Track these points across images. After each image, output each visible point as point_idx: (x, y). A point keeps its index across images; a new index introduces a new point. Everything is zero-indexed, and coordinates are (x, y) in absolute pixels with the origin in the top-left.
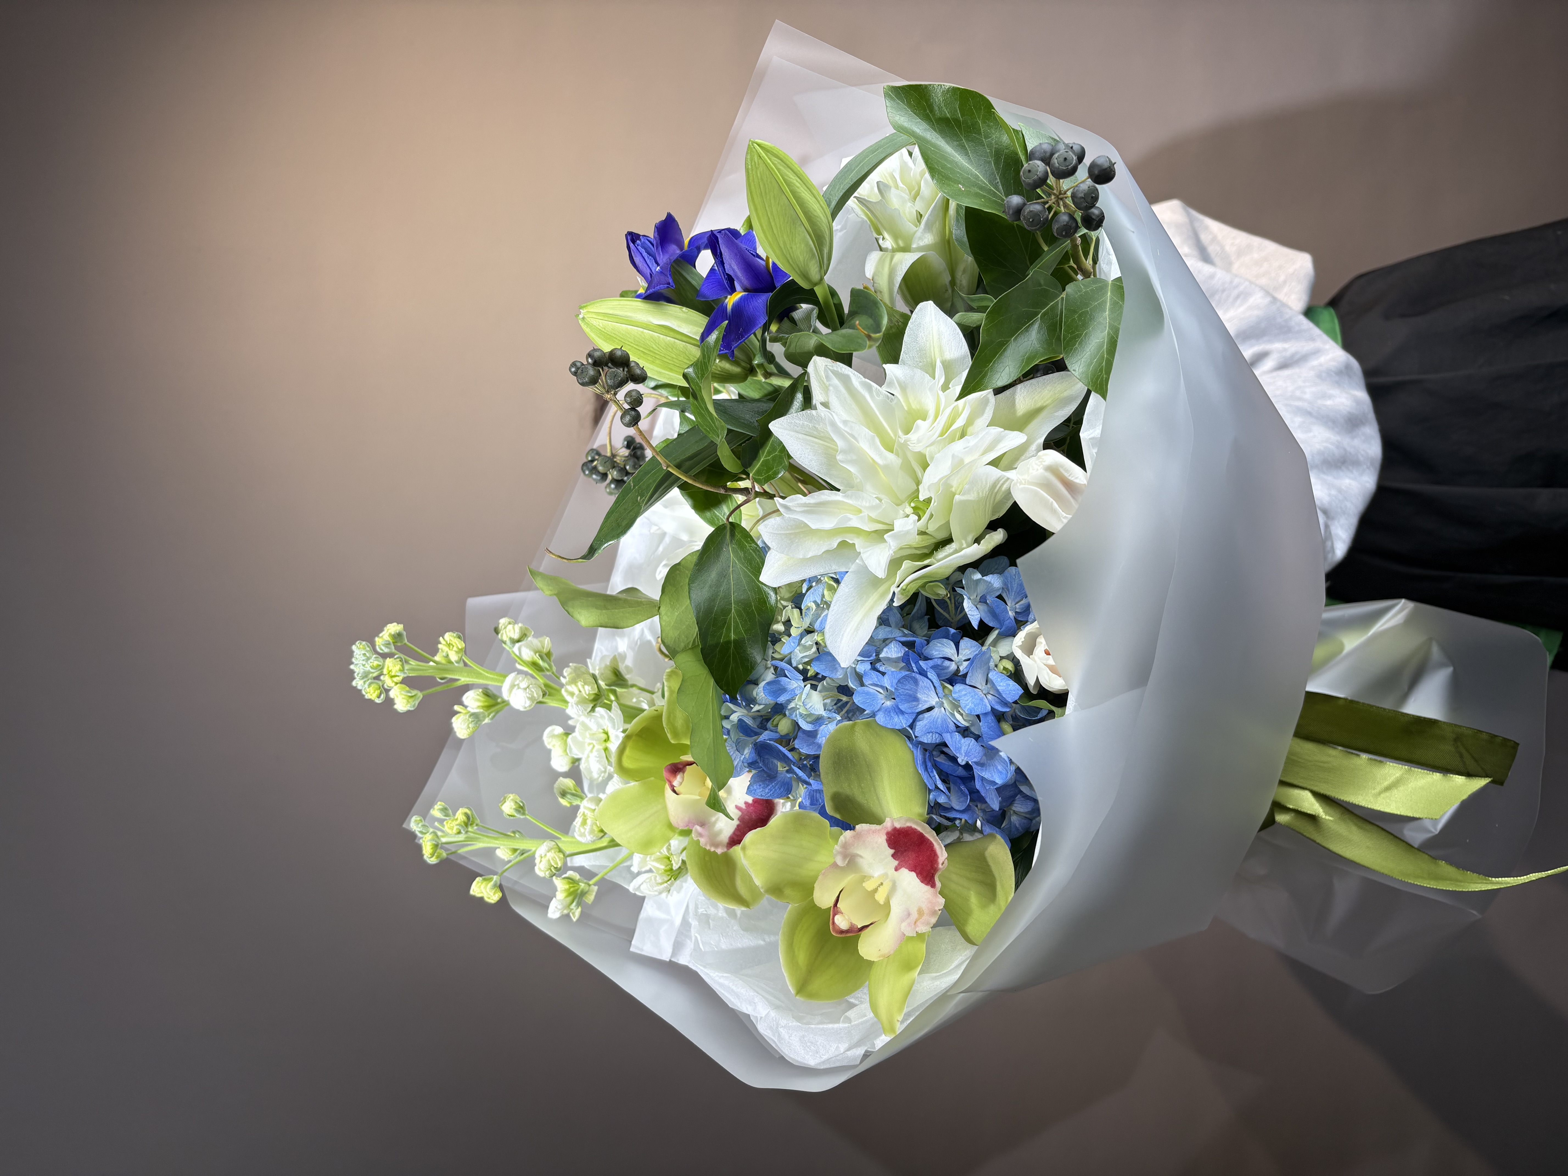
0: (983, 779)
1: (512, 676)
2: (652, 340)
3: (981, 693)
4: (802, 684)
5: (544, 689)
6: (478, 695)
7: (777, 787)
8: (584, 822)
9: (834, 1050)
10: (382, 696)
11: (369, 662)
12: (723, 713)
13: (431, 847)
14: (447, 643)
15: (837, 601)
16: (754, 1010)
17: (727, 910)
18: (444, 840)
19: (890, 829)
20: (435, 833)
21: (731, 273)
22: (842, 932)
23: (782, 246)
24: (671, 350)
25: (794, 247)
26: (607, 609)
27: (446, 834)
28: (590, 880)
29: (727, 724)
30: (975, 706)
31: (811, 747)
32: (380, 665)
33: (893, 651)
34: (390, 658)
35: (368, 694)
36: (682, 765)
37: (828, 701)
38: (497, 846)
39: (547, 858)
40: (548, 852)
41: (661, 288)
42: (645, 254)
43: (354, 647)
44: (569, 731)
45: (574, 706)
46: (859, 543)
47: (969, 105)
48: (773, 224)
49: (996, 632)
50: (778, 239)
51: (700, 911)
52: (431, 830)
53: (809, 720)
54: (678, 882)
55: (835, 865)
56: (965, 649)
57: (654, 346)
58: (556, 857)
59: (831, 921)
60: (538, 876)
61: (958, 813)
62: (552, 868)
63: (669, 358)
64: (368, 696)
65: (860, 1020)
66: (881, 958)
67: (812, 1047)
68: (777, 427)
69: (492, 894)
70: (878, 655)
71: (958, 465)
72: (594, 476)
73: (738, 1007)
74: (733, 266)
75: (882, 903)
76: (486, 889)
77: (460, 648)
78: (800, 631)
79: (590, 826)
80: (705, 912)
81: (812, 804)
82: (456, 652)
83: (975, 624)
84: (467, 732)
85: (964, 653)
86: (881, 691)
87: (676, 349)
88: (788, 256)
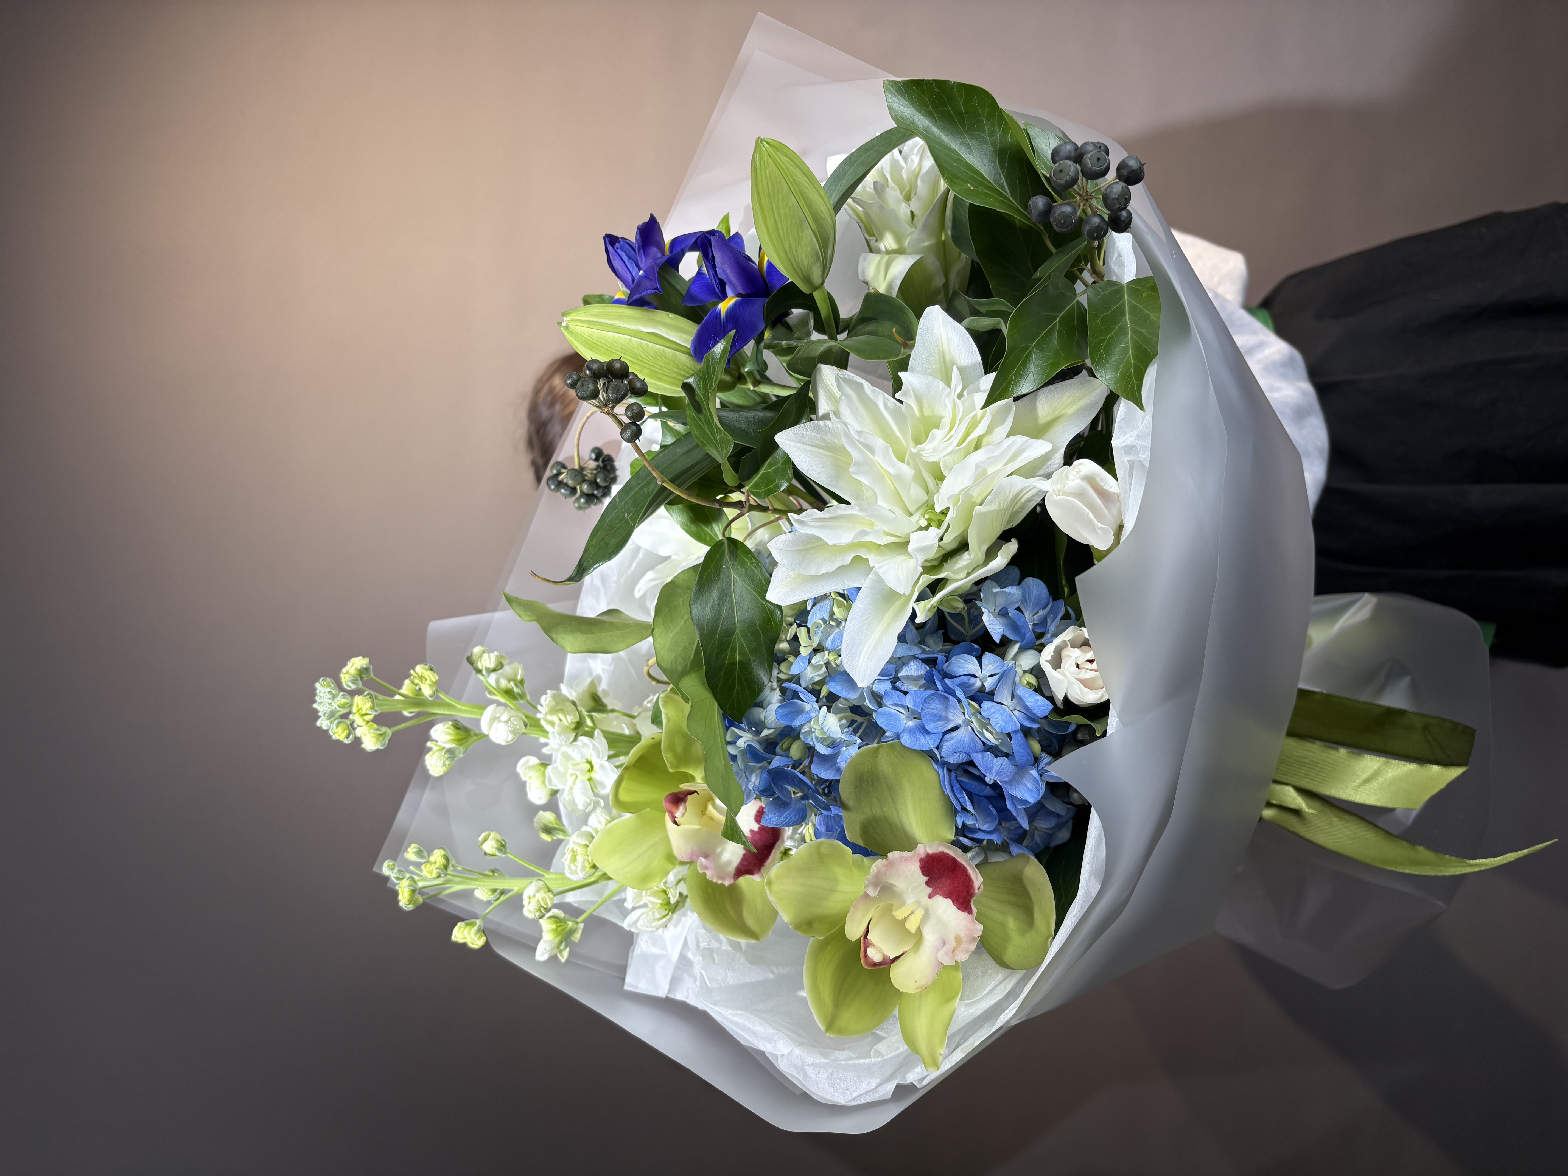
0: (1013, 797)
1: (491, 709)
2: (641, 349)
3: (1007, 709)
4: (816, 706)
5: (526, 720)
6: (448, 728)
7: (792, 815)
8: (574, 858)
9: (865, 1086)
10: (351, 736)
11: (336, 700)
12: (728, 738)
13: (409, 893)
14: (419, 676)
15: (852, 619)
16: (774, 1047)
17: (730, 942)
18: (421, 884)
19: (923, 856)
20: (412, 878)
21: (723, 277)
22: (875, 964)
23: (787, 249)
24: (660, 359)
25: (800, 250)
26: (592, 633)
27: (425, 879)
28: (578, 917)
29: (731, 750)
30: (1005, 724)
31: (829, 771)
32: (348, 703)
33: (914, 669)
34: (359, 695)
35: (336, 735)
36: (683, 794)
37: (844, 721)
38: (476, 887)
39: (536, 899)
40: (538, 892)
41: (647, 293)
42: (625, 257)
43: (317, 685)
44: (545, 762)
45: (557, 736)
46: (873, 559)
47: (974, 102)
48: (779, 226)
49: (1017, 646)
50: (783, 242)
51: (702, 945)
52: (408, 875)
53: (826, 743)
54: (675, 916)
55: (866, 896)
56: (988, 665)
57: (642, 355)
58: (547, 898)
59: (862, 954)
60: (527, 919)
61: (986, 834)
62: (542, 909)
63: (658, 367)
64: (335, 737)
65: (894, 1054)
66: (919, 990)
67: (842, 1084)
68: (783, 439)
69: (477, 940)
70: (897, 672)
71: (981, 474)
72: (563, 491)
73: (756, 1046)
74: (725, 269)
75: (913, 931)
76: (470, 934)
77: (434, 681)
78: (810, 650)
79: (582, 862)
80: (708, 946)
81: (828, 830)
82: (429, 685)
83: (997, 639)
84: (443, 770)
85: (988, 668)
86: (903, 711)
87: (666, 358)
88: (793, 260)
